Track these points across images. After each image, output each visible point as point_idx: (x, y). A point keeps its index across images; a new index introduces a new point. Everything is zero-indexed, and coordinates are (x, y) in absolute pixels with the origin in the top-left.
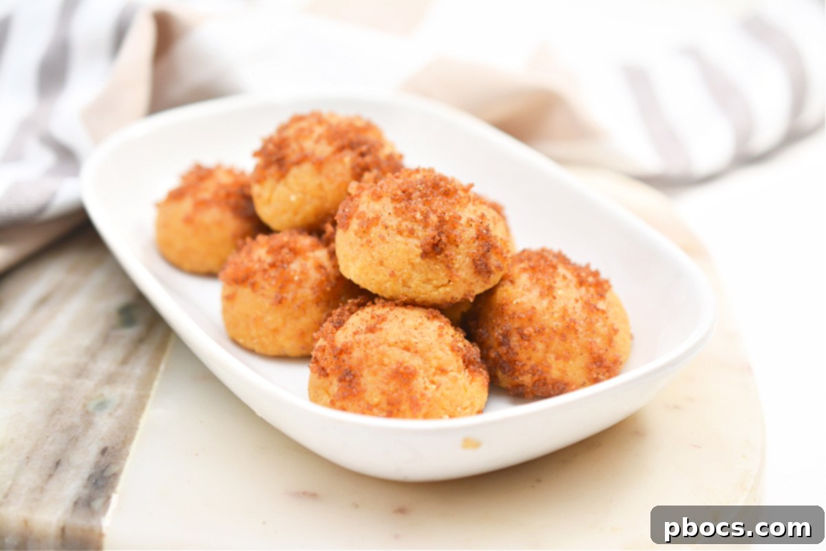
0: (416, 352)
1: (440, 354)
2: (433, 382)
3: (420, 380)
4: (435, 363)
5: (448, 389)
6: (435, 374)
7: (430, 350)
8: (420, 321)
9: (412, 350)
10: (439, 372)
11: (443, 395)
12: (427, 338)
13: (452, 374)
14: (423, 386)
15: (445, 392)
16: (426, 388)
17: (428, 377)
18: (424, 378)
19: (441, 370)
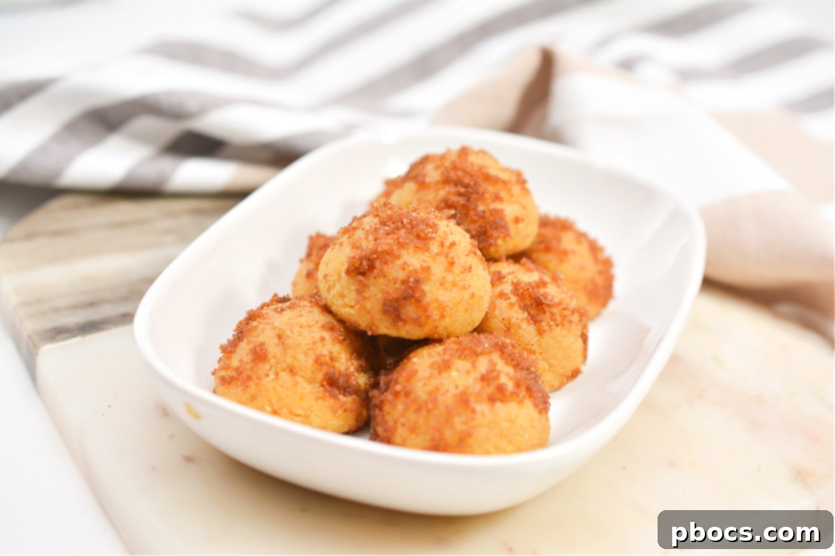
0: (283, 344)
1: (301, 357)
2: (277, 374)
3: (267, 366)
4: (289, 360)
5: (282, 386)
6: (284, 370)
7: (294, 349)
8: (312, 323)
9: (282, 341)
10: (288, 370)
11: (273, 387)
13: (299, 379)
14: (266, 372)
15: (278, 388)
16: (268, 375)
17: (277, 368)
18: (271, 367)
19: (292, 371)
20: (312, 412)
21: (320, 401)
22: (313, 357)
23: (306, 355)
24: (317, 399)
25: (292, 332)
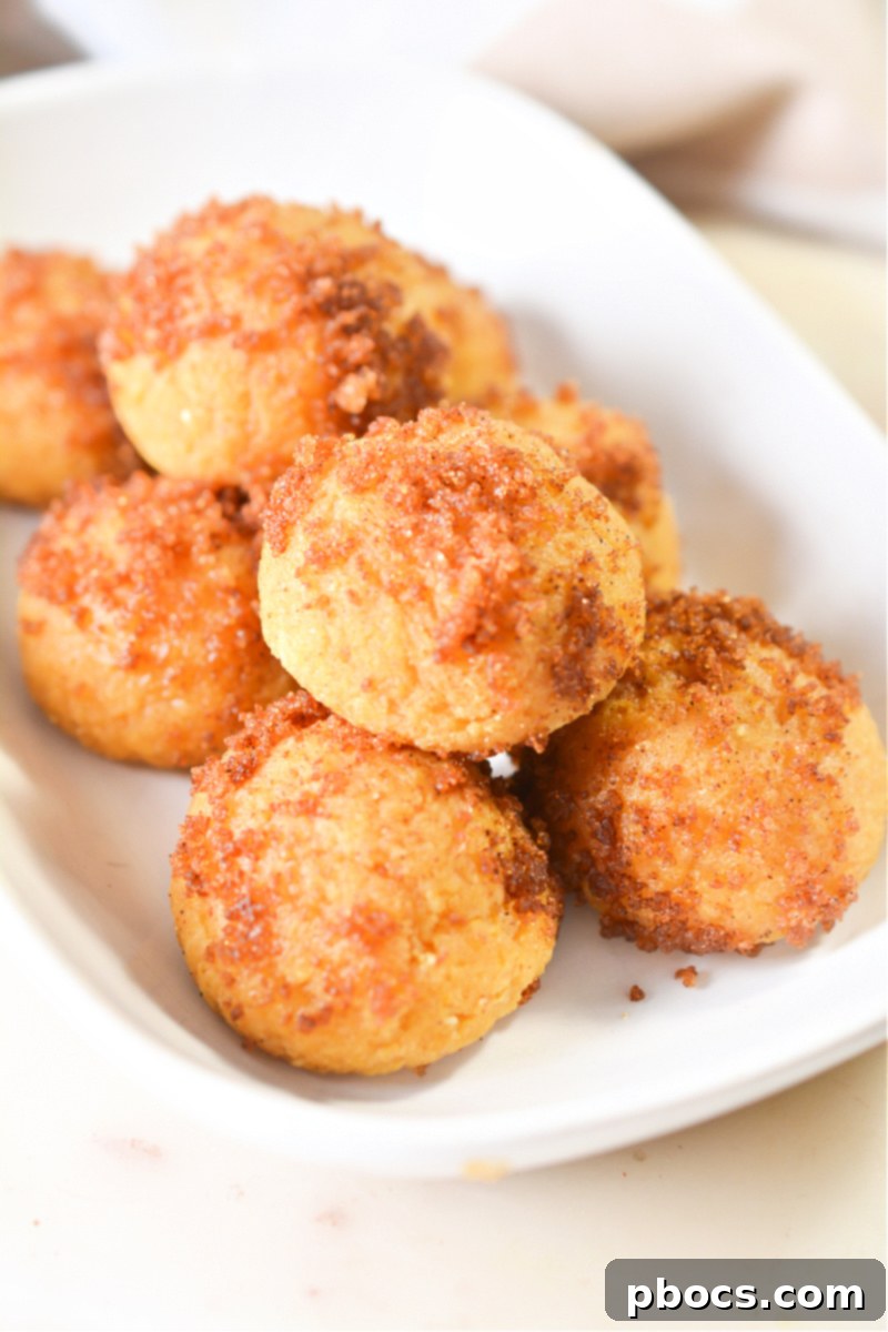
0: (398, 879)
1: (455, 883)
2: (429, 947)
3: (403, 943)
4: (435, 904)
5: (461, 964)
6: (437, 928)
8: (419, 799)
9: (392, 872)
10: (446, 924)
11: (448, 977)
12: (429, 846)
13: (477, 927)
14: (406, 956)
15: (455, 971)
16: (414, 961)
17: (420, 936)
18: (409, 938)
19: (453, 920)
20: (521, 967)
21: (522, 938)
22: (472, 866)
23: (460, 872)
24: (516, 937)
25: (400, 843)
